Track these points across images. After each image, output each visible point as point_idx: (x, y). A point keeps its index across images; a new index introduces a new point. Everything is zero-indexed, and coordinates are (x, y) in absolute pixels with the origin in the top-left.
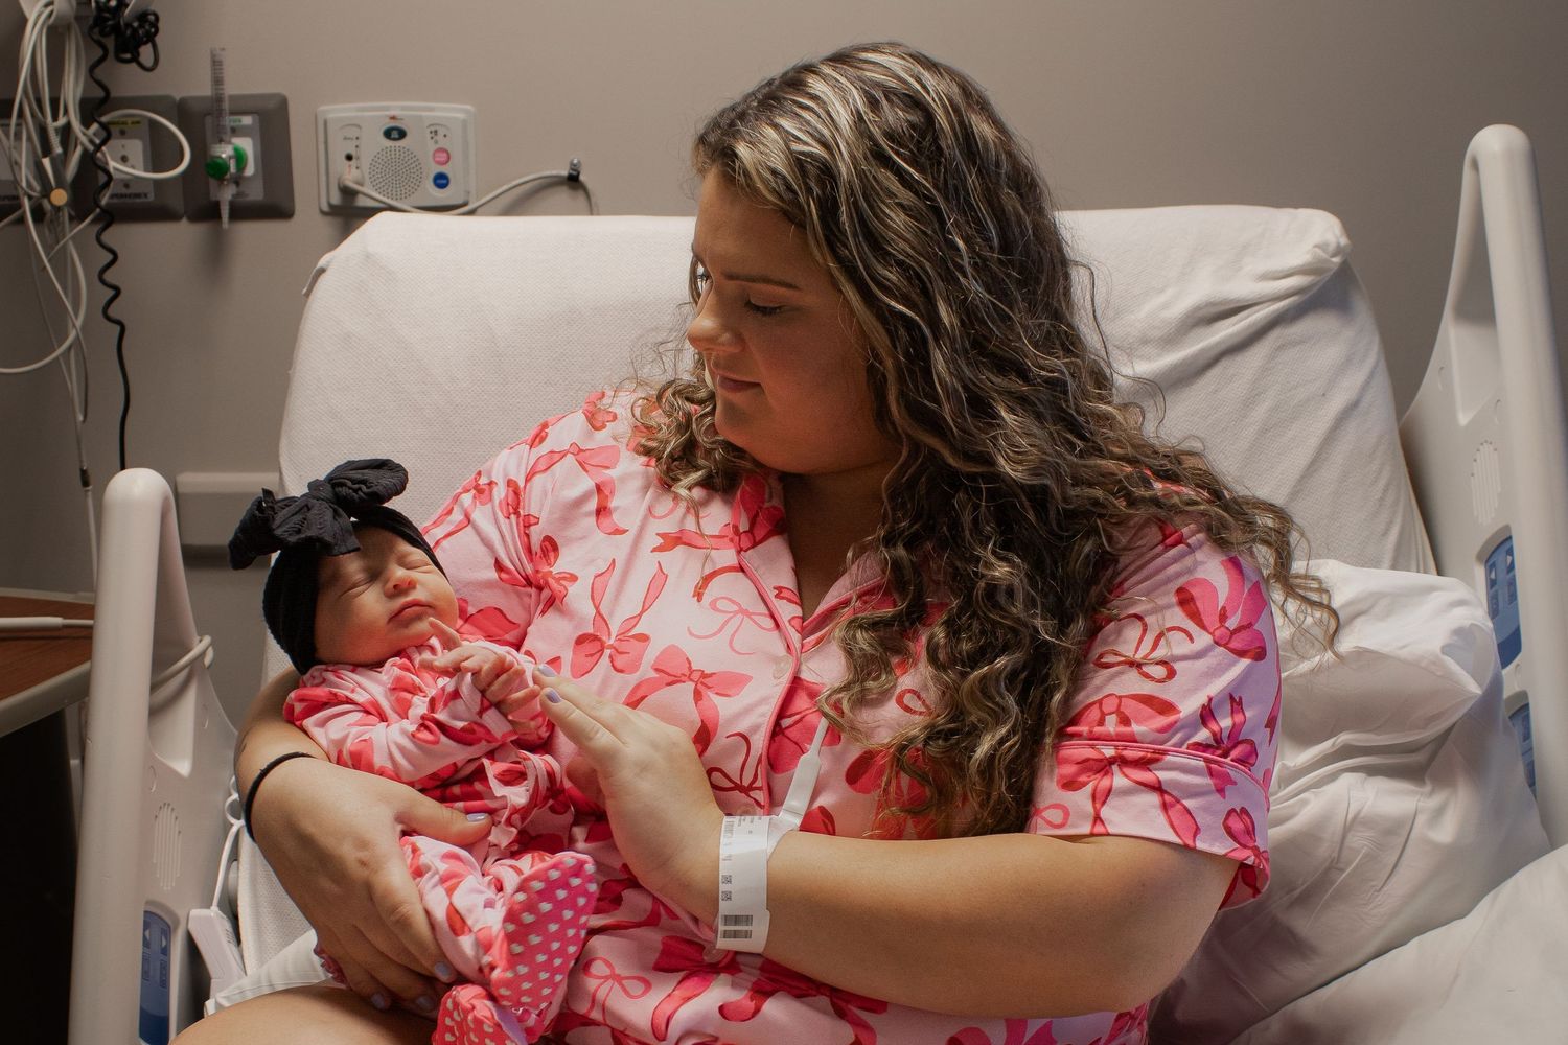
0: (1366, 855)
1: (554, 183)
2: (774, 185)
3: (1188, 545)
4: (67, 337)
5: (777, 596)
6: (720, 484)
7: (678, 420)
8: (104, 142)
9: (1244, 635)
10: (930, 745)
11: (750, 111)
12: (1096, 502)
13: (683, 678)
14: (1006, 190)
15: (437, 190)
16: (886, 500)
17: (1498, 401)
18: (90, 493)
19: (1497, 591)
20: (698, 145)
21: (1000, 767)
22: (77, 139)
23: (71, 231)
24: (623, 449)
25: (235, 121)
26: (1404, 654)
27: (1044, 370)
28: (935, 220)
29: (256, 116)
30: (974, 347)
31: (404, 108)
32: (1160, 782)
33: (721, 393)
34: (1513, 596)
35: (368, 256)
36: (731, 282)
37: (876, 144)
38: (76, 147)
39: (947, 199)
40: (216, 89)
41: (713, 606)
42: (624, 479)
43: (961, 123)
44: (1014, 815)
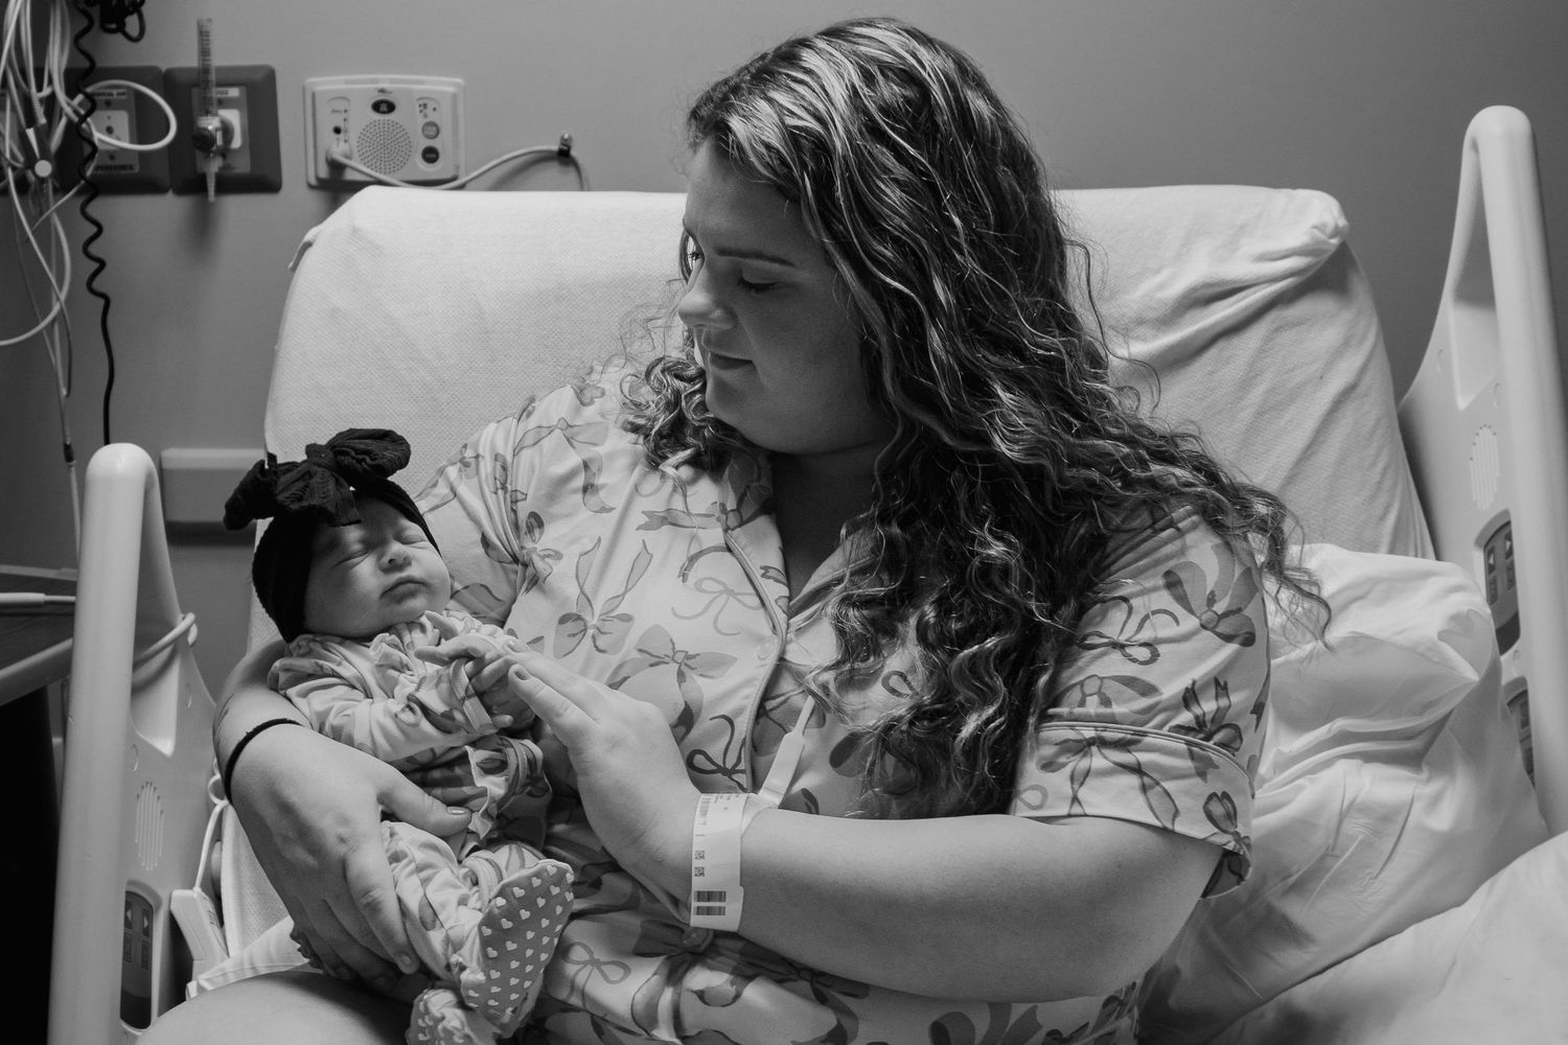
0: (1362, 842)
1: (543, 158)
2: (768, 159)
3: (1178, 529)
4: (49, 310)
5: (763, 576)
6: (709, 463)
7: (666, 397)
8: (89, 113)
9: (1232, 620)
10: (916, 726)
11: (743, 85)
12: (1092, 484)
13: (667, 659)
14: (1002, 167)
15: (426, 164)
16: (877, 478)
17: (1498, 384)
18: (73, 469)
19: (1495, 577)
20: (689, 119)
21: (985, 746)
22: (62, 109)
23: (56, 201)
24: (611, 426)
25: (222, 93)
26: (1400, 639)
27: (1041, 348)
28: (930, 195)
29: (244, 88)
30: (970, 325)
31: (392, 81)
32: (1139, 763)
33: (711, 370)
34: (1512, 582)
35: (355, 231)
36: (724, 258)
37: (871, 118)
38: (60, 118)
39: (943, 176)
40: (203, 60)
41: (698, 587)
42: (611, 456)
43: (957, 98)
44: (996, 797)
